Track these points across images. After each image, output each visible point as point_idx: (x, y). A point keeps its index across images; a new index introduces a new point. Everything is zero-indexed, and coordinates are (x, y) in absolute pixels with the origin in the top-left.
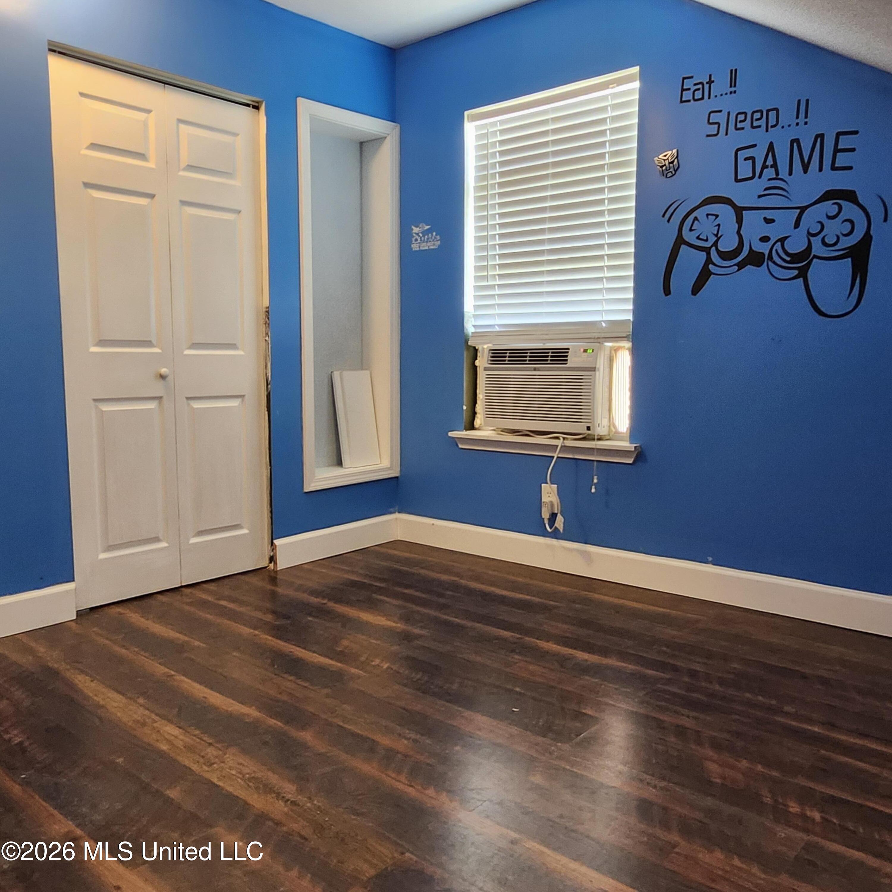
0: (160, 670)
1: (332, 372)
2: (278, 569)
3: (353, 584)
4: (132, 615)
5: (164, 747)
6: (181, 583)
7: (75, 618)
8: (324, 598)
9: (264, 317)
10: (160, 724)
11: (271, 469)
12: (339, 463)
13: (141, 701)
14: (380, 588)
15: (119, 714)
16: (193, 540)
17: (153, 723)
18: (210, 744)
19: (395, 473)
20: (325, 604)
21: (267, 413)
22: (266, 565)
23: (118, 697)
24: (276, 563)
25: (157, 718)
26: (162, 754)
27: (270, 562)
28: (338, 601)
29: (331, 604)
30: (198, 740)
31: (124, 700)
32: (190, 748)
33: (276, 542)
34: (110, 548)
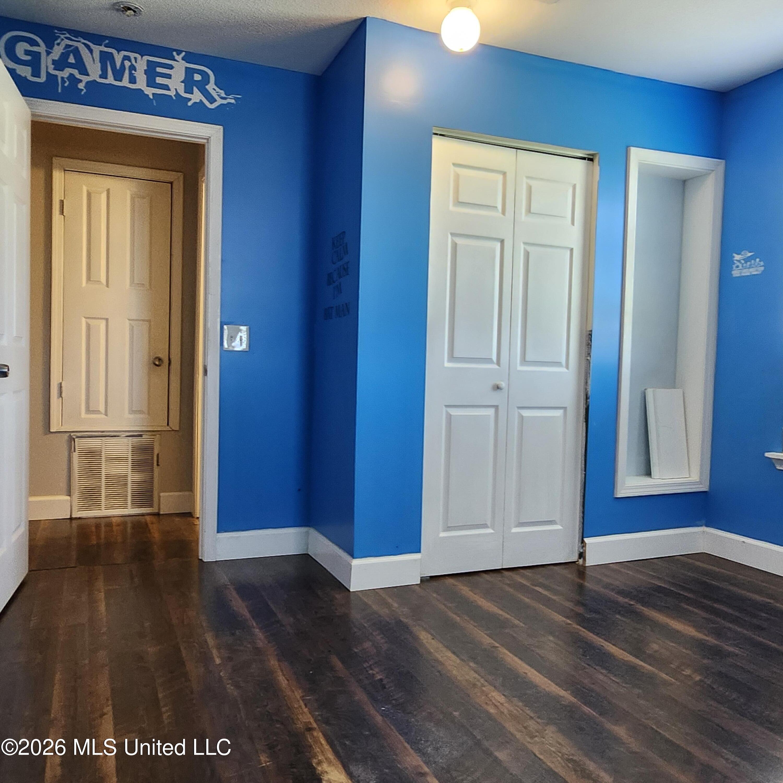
0: (487, 640)
1: (645, 389)
2: (587, 565)
3: (659, 589)
4: (462, 587)
5: (492, 711)
6: (502, 566)
7: (419, 582)
8: (631, 599)
9: (587, 339)
10: (488, 688)
11: (585, 474)
12: (648, 473)
13: (472, 664)
14: (689, 598)
15: (454, 672)
16: (515, 530)
17: (482, 686)
18: (532, 718)
19: (704, 487)
20: (632, 605)
21: (585, 423)
22: (576, 560)
23: (453, 657)
24: (585, 560)
25: (486, 684)
26: (490, 716)
27: (580, 558)
28: (644, 604)
29: (639, 607)
30: (521, 712)
31: (458, 661)
32: (514, 718)
33: (586, 540)
34: (448, 528)
